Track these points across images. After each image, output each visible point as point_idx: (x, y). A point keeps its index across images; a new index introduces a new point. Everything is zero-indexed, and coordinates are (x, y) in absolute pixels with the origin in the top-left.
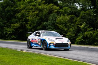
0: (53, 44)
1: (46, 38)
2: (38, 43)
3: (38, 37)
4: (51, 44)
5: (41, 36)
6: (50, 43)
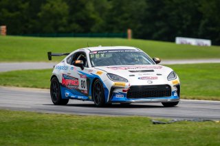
0: (121, 91)
1: (100, 73)
2: (80, 88)
4: (116, 91)
5: (88, 67)
6: (113, 88)
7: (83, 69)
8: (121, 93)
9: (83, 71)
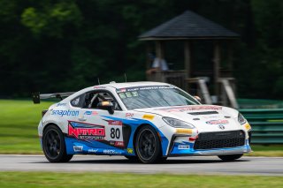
0: (186, 139)
1: (151, 117)
3: (106, 112)
4: (179, 140)
5: (121, 109)
6: (174, 137)
7: (111, 113)
8: (187, 143)
9: (113, 116)
